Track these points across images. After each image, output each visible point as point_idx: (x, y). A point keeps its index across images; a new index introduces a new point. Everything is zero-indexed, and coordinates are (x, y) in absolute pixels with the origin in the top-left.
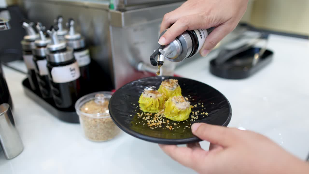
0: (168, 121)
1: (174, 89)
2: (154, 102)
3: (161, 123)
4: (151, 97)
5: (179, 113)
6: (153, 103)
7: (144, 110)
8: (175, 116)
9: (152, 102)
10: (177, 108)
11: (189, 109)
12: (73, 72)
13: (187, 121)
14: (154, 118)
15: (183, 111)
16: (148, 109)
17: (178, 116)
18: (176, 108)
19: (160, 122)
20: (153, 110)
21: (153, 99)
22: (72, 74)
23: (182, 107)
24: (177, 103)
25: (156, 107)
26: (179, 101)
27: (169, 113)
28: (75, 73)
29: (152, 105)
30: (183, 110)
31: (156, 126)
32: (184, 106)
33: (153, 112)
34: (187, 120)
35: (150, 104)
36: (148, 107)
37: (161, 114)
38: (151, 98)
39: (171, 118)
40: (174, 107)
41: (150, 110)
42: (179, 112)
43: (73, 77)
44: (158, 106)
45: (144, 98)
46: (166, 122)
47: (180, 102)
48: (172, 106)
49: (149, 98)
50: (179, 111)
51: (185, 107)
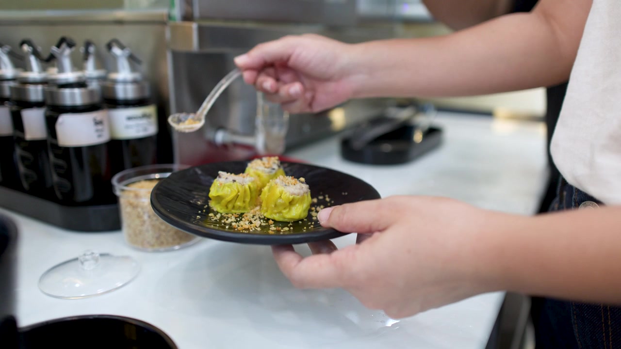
0: (271, 222)
1: (274, 172)
2: (240, 189)
3: (259, 225)
4: (234, 181)
5: (291, 203)
6: (239, 192)
7: (221, 209)
8: (284, 211)
9: (237, 191)
10: (288, 194)
11: (308, 196)
12: (100, 127)
13: (305, 220)
14: (243, 219)
15: (299, 199)
16: (230, 206)
17: (290, 209)
18: (285, 193)
19: (257, 223)
20: (239, 208)
21: (238, 184)
22: (97, 131)
23: (296, 191)
24: (286, 185)
25: (244, 202)
26: (288, 183)
27: (273, 206)
28: (102, 130)
29: (238, 197)
30: (298, 197)
31: (250, 228)
32: (300, 189)
33: (239, 212)
34: (306, 218)
35: (234, 194)
36: (229, 202)
37: (254, 214)
38: (235, 183)
39: (277, 217)
40: (282, 193)
41: (234, 208)
42: (291, 200)
43: (100, 136)
44: (248, 200)
45: (221, 184)
46: (267, 224)
47: (290, 185)
48: (278, 191)
49: (232, 183)
50: (291, 197)
51: (302, 192)
